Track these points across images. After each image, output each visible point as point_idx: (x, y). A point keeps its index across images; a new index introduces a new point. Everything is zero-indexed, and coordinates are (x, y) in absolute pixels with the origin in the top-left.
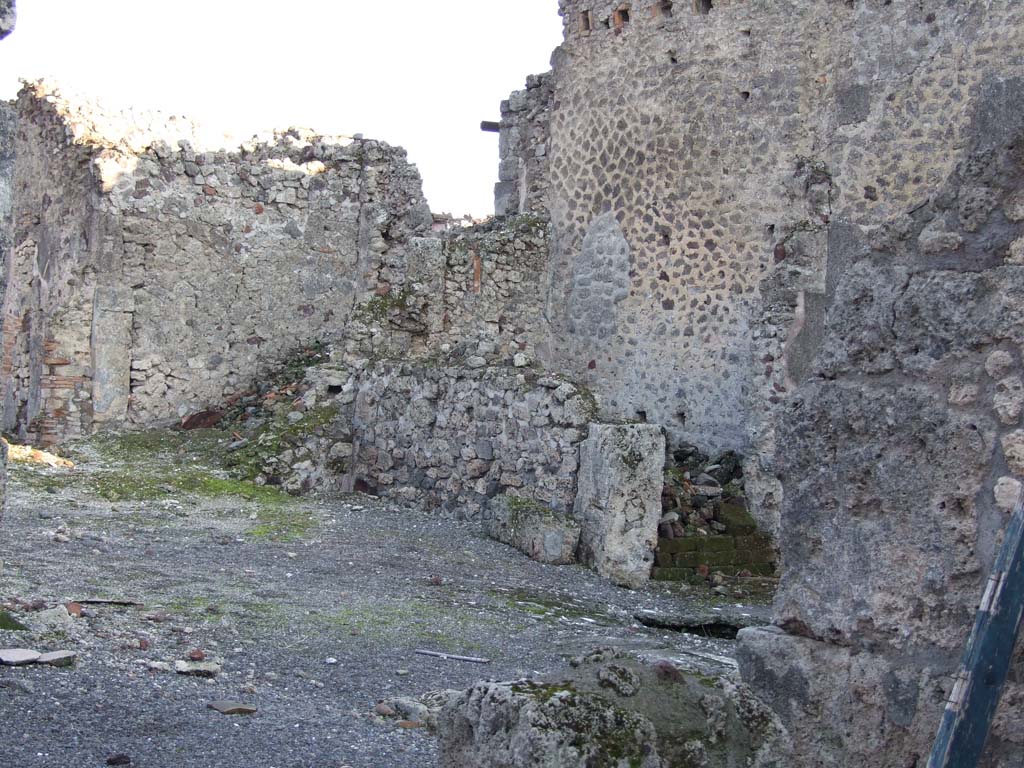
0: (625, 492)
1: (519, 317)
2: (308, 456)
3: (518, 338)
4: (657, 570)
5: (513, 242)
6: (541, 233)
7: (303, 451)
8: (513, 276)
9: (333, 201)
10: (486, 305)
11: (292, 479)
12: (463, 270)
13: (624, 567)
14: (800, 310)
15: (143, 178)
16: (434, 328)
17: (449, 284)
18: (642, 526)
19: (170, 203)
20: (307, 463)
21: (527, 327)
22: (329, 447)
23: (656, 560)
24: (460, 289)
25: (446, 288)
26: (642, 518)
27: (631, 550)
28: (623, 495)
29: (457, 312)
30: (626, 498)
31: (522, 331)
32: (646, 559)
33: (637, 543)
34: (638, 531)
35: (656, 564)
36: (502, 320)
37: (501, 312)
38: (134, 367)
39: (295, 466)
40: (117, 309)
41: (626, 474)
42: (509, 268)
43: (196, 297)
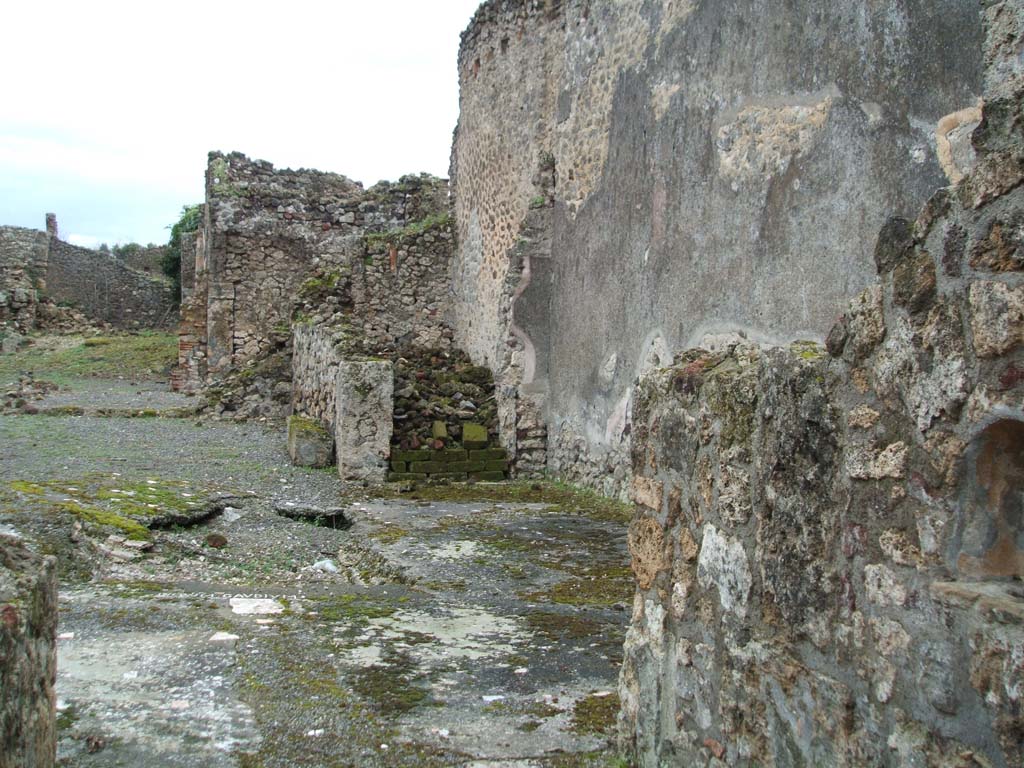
0: (356, 413)
1: (430, 291)
2: (256, 391)
3: (430, 306)
4: (391, 474)
5: (422, 236)
6: (449, 229)
7: (252, 387)
8: (424, 261)
9: (383, 220)
10: (401, 282)
11: (244, 408)
12: (379, 257)
13: (360, 471)
14: (526, 271)
15: (238, 209)
16: (357, 300)
17: (368, 268)
18: (374, 440)
19: (260, 227)
20: (256, 396)
21: (437, 298)
22: (273, 386)
23: (390, 466)
24: (378, 271)
25: (366, 271)
26: (374, 434)
27: (366, 458)
28: (355, 416)
29: (376, 288)
30: (358, 418)
31: (433, 301)
32: (381, 466)
33: (370, 453)
34: (371, 443)
35: (390, 469)
36: (415, 294)
37: (414, 287)
38: (236, 335)
39: (246, 398)
40: (222, 297)
41: (358, 400)
42: (419, 255)
43: (280, 288)
